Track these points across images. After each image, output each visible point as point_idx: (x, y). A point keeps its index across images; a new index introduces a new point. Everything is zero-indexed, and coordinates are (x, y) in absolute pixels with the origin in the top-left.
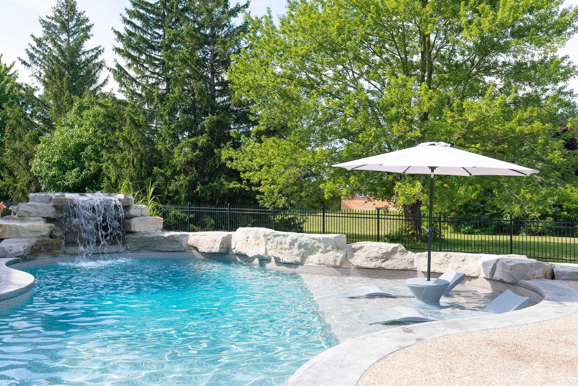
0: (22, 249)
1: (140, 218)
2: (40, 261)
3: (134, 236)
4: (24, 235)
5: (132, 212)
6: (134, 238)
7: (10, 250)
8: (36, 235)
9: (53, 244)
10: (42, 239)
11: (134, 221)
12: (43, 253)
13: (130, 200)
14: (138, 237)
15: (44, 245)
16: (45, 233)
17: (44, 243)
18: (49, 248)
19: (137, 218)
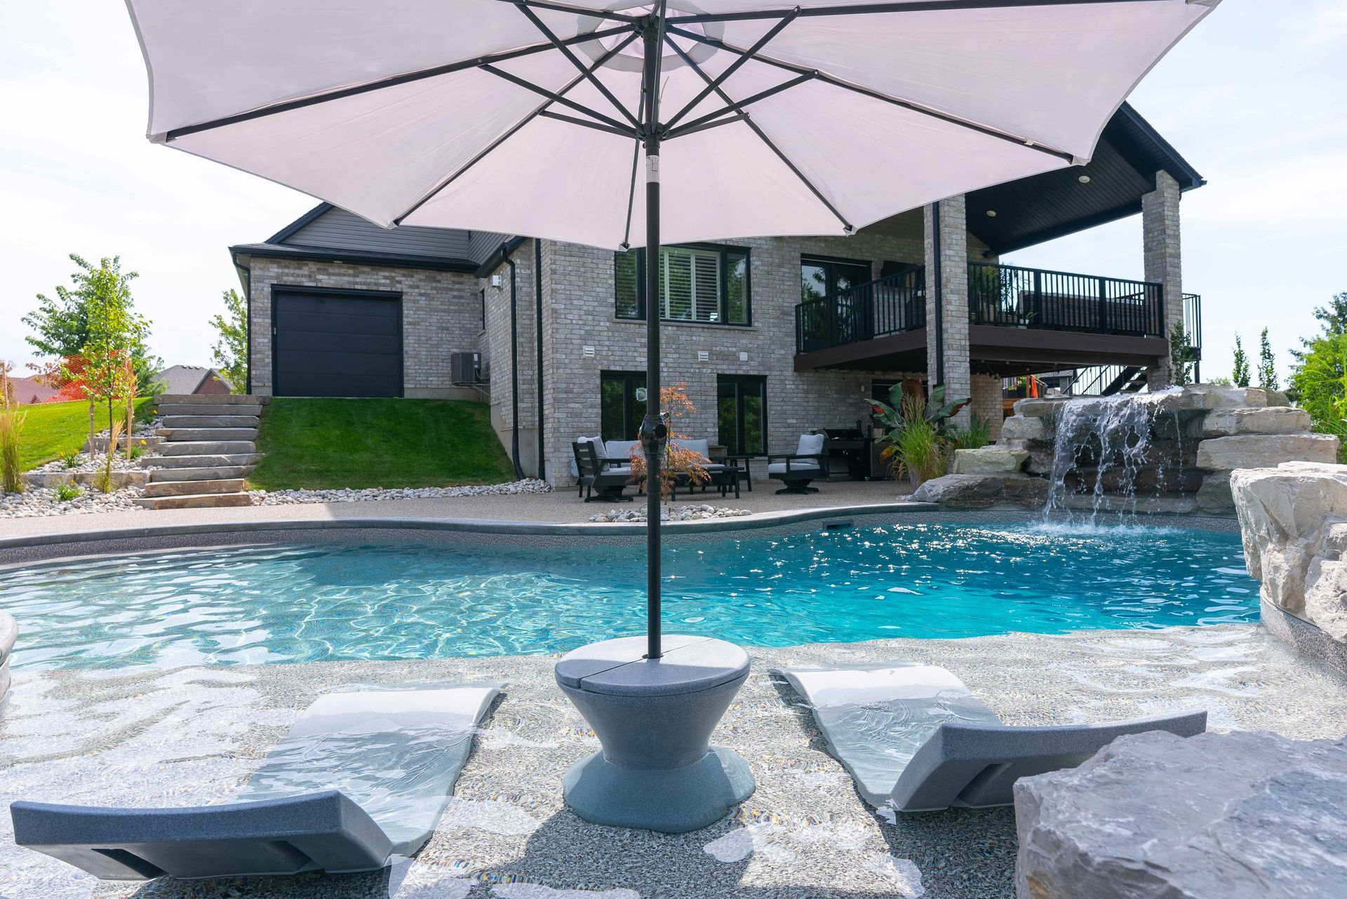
0: (941, 491)
1: (1233, 438)
2: (995, 513)
3: (1210, 481)
4: (977, 469)
5: (1210, 424)
6: (1211, 485)
7: (930, 491)
8: (997, 470)
9: (1025, 487)
10: (1007, 476)
11: (1206, 446)
12: (1004, 501)
13: (1195, 398)
14: (1217, 482)
15: (1007, 487)
16: (1010, 467)
17: (1008, 483)
18: (1017, 492)
19: (1223, 438)
